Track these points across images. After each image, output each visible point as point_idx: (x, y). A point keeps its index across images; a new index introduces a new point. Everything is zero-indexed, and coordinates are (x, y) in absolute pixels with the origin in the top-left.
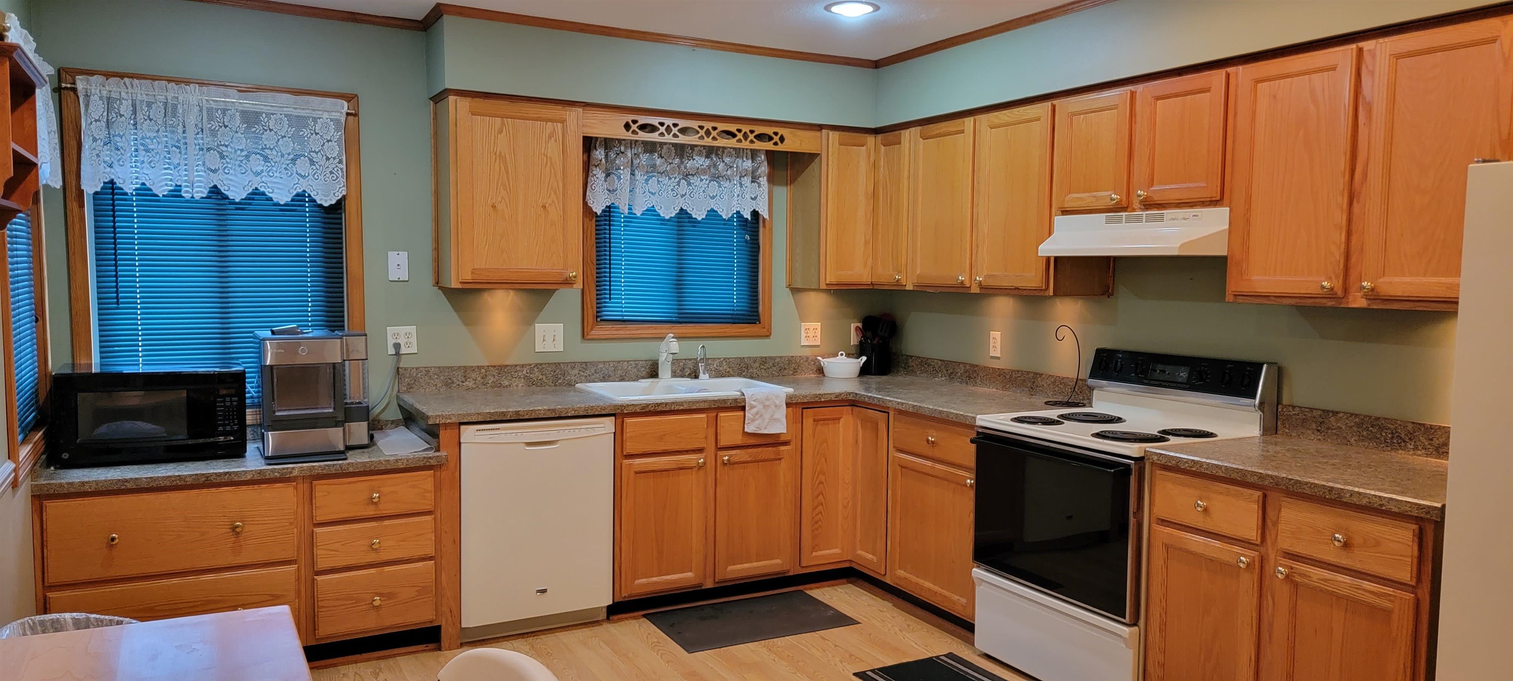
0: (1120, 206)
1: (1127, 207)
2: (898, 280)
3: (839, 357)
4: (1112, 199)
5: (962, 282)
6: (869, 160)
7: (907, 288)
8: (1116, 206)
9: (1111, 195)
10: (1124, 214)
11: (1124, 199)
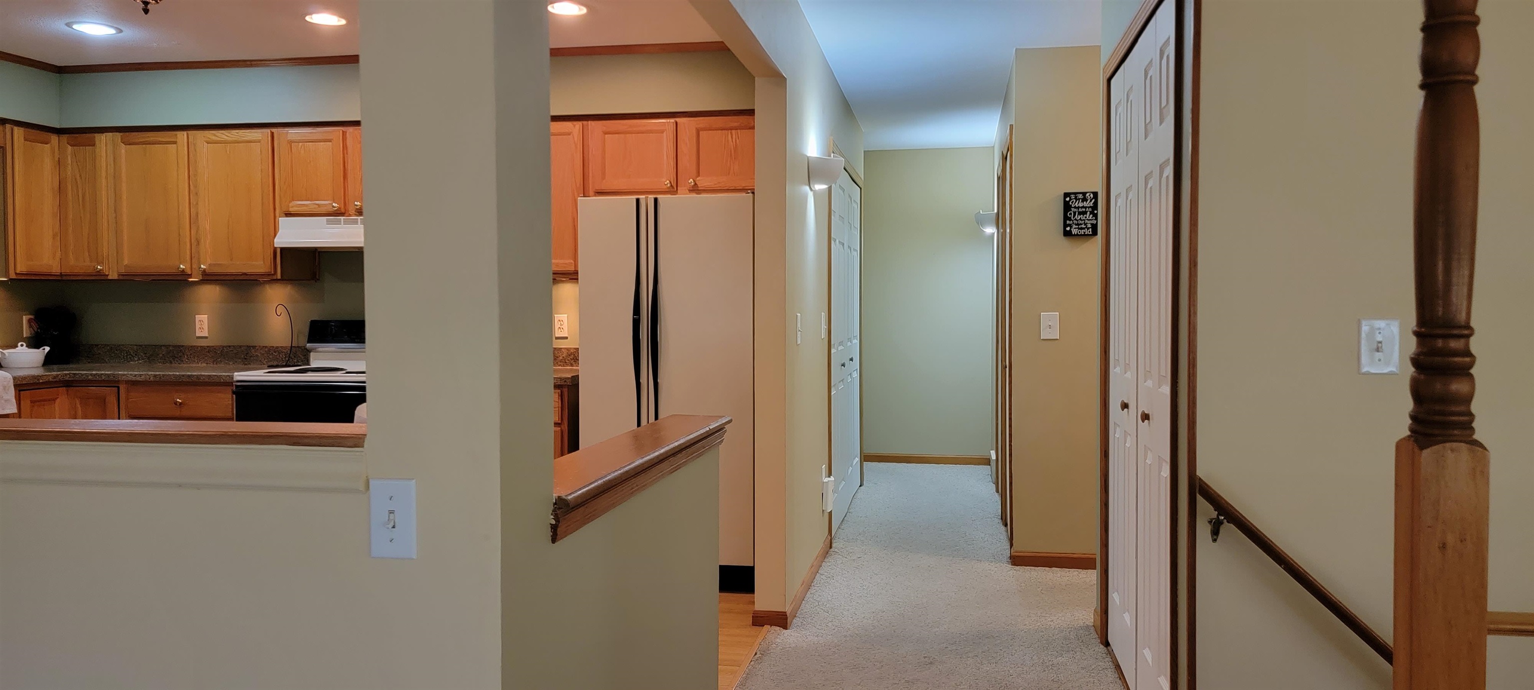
0: (339, 212)
1: (345, 213)
2: (100, 270)
3: (19, 347)
4: (333, 207)
5: (183, 271)
6: (54, 157)
7: (110, 277)
8: (336, 212)
9: (332, 204)
10: (342, 218)
11: (343, 207)
